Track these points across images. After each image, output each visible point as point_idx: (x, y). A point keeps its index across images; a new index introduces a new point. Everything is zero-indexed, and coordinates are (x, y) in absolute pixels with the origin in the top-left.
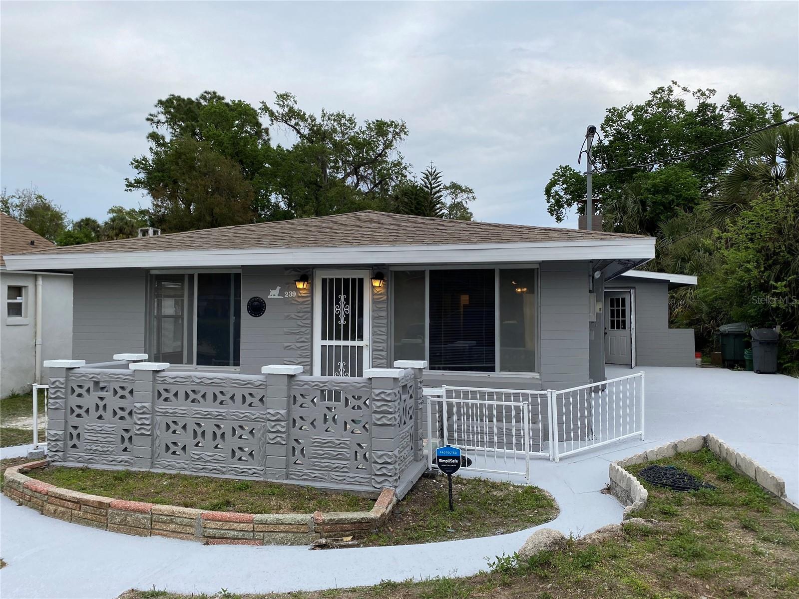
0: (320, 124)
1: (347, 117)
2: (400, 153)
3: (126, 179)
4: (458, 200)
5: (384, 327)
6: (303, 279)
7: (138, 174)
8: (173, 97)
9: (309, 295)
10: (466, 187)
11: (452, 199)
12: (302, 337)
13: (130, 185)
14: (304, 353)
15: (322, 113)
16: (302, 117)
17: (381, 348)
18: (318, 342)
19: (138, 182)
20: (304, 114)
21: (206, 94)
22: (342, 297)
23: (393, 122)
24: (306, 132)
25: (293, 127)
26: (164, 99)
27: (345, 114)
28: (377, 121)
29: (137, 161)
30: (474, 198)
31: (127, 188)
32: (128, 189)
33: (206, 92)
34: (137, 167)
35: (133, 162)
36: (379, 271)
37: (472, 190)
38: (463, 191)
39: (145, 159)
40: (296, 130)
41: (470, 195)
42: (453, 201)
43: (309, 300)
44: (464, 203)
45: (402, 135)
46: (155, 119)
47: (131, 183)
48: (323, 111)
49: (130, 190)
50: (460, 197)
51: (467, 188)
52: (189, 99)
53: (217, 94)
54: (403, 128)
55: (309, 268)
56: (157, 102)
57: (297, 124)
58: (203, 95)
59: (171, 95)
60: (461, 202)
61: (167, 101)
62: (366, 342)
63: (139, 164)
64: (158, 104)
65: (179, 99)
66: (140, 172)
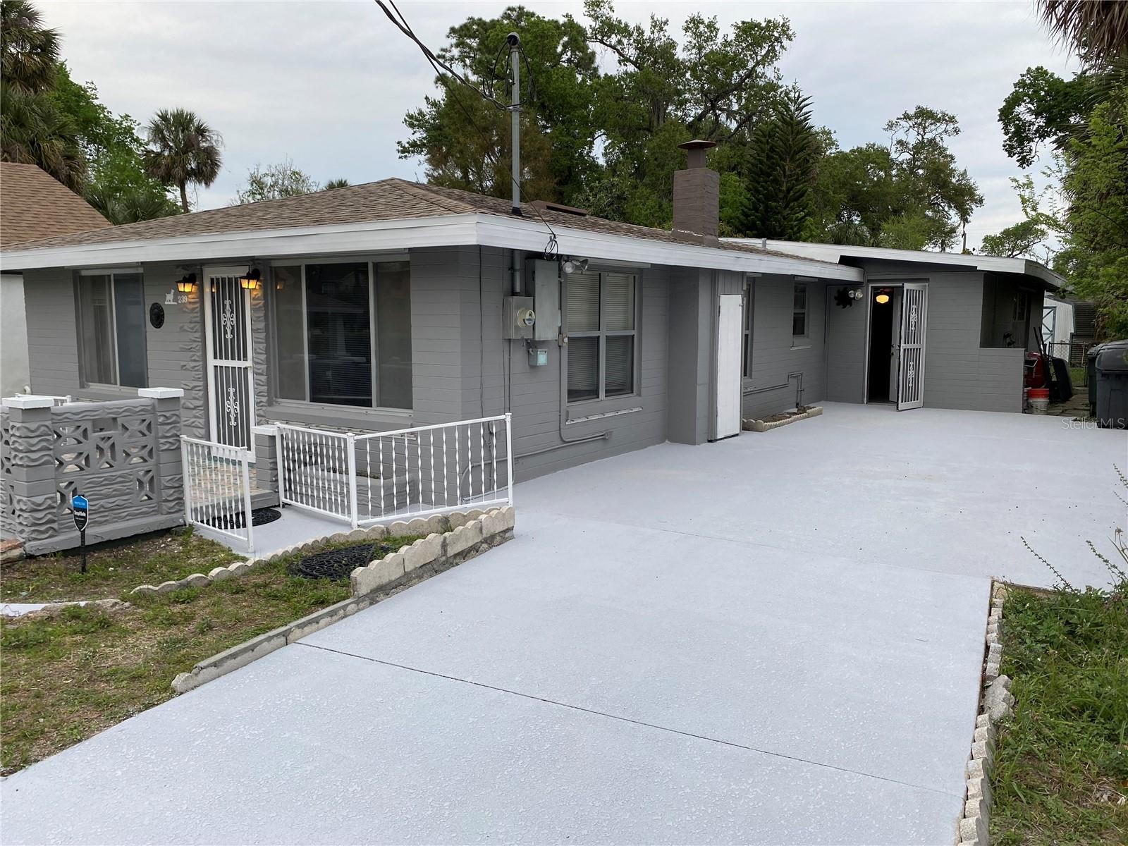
0: (650, 38)
1: (706, 22)
2: (778, 70)
3: (398, 143)
4: (928, 136)
5: (262, 343)
6: (190, 279)
7: (413, 134)
8: (472, 21)
9: (197, 300)
10: (942, 112)
11: (919, 134)
12: (194, 355)
13: (404, 150)
14: (197, 375)
15: (651, 21)
16: (624, 31)
17: (260, 371)
18: (212, 362)
19: (414, 145)
20: (626, 26)
21: (509, 12)
22: (228, 302)
23: (770, 21)
24: (631, 52)
25: (613, 47)
26: (457, 26)
27: (701, 17)
28: (743, 23)
29: (411, 117)
30: (956, 131)
31: (400, 154)
32: (403, 155)
33: (509, 9)
34: (412, 125)
35: (406, 118)
36: (257, 268)
37: (953, 117)
38: (939, 120)
39: (421, 113)
40: (618, 51)
41: (951, 127)
42: (920, 137)
43: (197, 308)
44: (938, 139)
45: (785, 42)
46: (448, 55)
47: (404, 147)
48: (652, 18)
49: (406, 156)
50: (931, 131)
51: (944, 115)
52: (493, 21)
53: (525, 10)
54: (785, 30)
55: (196, 265)
56: (448, 31)
57: (620, 42)
58: (506, 13)
59: (469, 19)
60: (934, 139)
61: (461, 27)
62: (249, 363)
63: (414, 121)
64: (450, 33)
65: (481, 23)
66: (415, 132)
